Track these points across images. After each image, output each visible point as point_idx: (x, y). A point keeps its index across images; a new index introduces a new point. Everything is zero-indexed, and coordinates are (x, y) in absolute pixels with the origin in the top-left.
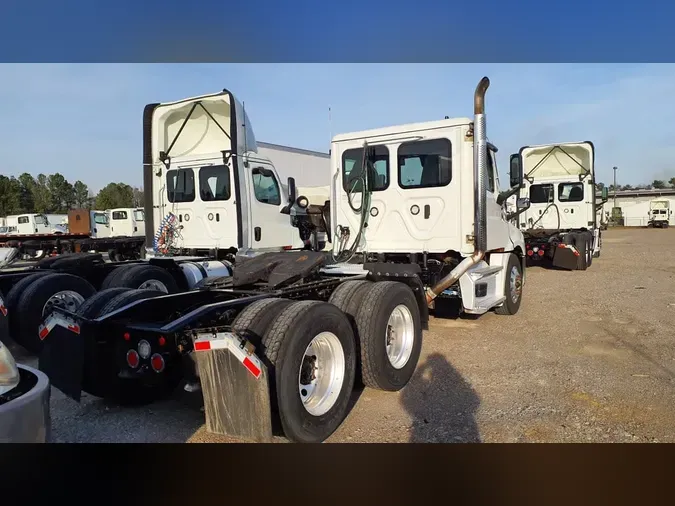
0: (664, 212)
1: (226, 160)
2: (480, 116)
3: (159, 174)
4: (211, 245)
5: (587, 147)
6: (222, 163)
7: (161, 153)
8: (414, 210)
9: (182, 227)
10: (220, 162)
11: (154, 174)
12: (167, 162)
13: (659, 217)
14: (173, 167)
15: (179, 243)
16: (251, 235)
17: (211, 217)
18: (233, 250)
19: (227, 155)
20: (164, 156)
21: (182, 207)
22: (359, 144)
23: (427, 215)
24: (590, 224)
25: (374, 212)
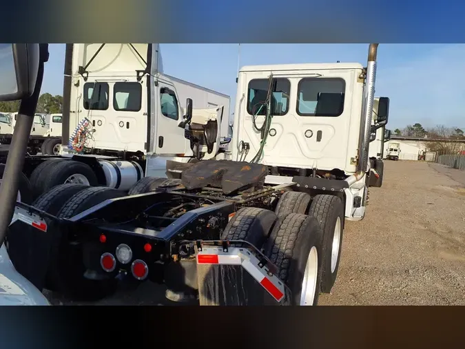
0: (396, 150)
1: (139, 78)
2: (372, 63)
3: (77, 85)
4: (120, 148)
6: (136, 81)
7: (80, 67)
8: (308, 134)
9: (94, 131)
10: (135, 80)
11: (73, 84)
12: (85, 75)
13: (393, 153)
14: (90, 80)
15: (90, 144)
16: (156, 143)
17: (121, 124)
18: (139, 153)
19: (141, 74)
20: (82, 70)
21: (96, 114)
22: (265, 76)
23: (319, 139)
24: (378, 155)
25: (273, 132)
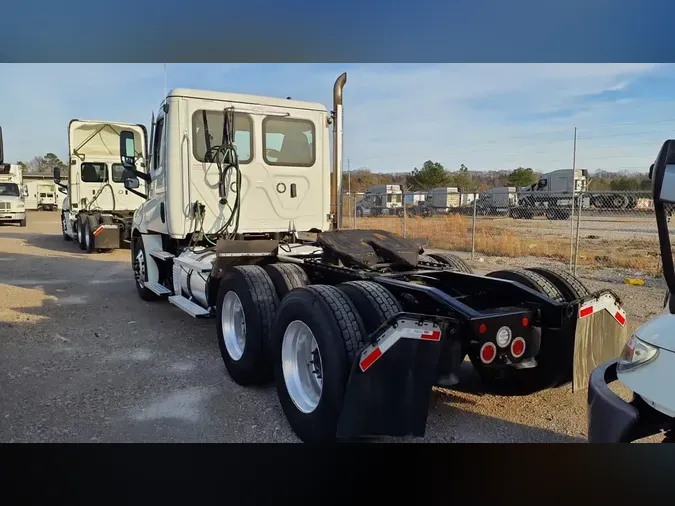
0: (51, 196)
5: (139, 130)
8: (280, 188)
13: (47, 201)
23: (293, 194)
25: (235, 187)
